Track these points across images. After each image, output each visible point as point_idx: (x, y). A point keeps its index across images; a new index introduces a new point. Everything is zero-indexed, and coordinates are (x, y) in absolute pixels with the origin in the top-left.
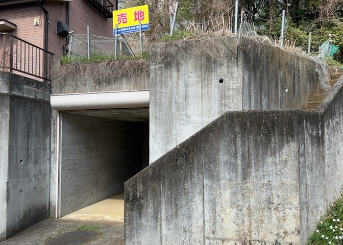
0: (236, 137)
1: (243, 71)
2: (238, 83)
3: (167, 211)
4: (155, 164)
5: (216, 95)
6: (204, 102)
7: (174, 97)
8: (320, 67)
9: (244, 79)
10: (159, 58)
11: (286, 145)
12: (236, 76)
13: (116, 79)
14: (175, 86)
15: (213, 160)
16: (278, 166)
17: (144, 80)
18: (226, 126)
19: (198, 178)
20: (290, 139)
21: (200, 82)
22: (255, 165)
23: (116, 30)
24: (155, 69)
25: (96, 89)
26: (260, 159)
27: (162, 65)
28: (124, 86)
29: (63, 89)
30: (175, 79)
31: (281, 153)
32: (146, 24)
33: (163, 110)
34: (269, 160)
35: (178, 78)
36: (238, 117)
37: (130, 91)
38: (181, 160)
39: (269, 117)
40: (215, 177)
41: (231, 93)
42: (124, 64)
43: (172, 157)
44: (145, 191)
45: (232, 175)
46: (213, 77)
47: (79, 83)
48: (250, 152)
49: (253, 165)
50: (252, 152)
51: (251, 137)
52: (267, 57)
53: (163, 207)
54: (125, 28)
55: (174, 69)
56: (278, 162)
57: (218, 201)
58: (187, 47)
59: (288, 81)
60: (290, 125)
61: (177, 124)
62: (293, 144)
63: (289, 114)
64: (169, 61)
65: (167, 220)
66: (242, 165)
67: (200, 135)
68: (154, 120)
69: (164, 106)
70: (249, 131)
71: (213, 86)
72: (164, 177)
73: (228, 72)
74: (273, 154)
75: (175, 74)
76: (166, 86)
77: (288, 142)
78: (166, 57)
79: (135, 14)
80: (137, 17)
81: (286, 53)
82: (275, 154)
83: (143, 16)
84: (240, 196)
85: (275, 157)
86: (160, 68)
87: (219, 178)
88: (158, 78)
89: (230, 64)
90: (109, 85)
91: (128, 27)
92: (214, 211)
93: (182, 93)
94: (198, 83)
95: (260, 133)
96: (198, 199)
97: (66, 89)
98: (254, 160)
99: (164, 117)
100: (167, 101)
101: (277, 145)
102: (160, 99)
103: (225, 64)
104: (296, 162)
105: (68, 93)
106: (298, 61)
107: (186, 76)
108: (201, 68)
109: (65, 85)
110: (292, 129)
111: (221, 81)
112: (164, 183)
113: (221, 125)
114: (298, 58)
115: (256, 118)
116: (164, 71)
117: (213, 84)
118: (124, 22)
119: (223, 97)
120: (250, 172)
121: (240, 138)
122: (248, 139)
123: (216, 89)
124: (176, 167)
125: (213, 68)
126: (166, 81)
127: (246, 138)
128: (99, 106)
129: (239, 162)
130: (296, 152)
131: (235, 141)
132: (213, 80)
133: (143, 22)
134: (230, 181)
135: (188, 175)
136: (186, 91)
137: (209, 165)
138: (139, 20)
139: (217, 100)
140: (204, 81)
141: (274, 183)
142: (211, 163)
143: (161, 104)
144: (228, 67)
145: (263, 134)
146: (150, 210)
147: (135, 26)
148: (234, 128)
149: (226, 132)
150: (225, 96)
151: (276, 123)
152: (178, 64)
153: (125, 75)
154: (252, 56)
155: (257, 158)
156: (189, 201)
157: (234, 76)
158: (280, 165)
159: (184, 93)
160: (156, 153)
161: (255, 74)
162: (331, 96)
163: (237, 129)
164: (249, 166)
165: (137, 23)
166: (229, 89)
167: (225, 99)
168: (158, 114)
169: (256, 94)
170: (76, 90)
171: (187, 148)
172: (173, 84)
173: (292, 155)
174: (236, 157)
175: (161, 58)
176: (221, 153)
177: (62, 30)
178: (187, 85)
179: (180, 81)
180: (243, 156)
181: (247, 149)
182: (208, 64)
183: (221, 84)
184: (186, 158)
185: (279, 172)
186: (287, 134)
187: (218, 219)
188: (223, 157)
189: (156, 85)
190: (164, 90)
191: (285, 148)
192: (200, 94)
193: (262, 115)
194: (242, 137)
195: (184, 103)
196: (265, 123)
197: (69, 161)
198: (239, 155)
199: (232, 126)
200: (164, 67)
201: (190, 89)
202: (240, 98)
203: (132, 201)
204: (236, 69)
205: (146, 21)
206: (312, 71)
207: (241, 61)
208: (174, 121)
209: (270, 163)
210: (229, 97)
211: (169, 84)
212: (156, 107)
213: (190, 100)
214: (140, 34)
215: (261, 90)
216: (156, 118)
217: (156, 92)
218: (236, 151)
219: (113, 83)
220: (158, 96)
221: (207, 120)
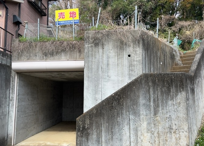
0: (149, 89)
1: (142, 50)
2: (139, 57)
3: (106, 136)
4: (98, 106)
5: (127, 64)
6: (119, 68)
7: (100, 65)
8: (175, 51)
9: (143, 55)
10: (91, 40)
11: (179, 94)
12: (138, 53)
13: (57, 53)
14: (101, 58)
15: (135, 103)
16: (175, 106)
17: (76, 54)
18: (143, 82)
19: (126, 115)
20: (182, 90)
21: (117, 56)
22: (162, 106)
23: (58, 22)
24: (88, 47)
25: (43, 59)
26: (164, 102)
27: (93, 45)
28: (63, 57)
29: (20, 58)
30: (101, 54)
31: (176, 98)
32: (77, 20)
33: (93, 72)
34: (170, 102)
35: (103, 53)
36: (150, 76)
37: (68, 60)
38: (115, 103)
39: (169, 77)
40: (136, 113)
41: (135, 63)
42: (63, 43)
43: (109, 102)
44: (91, 124)
45: (148, 112)
46: (124, 53)
47: (31, 55)
48: (158, 97)
49: (160, 106)
50: (160, 98)
51: (159, 89)
52: (153, 43)
53: (103, 134)
54: (63, 21)
55: (100, 47)
56: (175, 104)
57: (139, 129)
58: (108, 35)
59: (162, 58)
60: (181, 81)
61: (102, 81)
62: (183, 93)
63: (181, 75)
64: (97, 42)
65: (106, 142)
66: (154, 106)
67: (127, 87)
68: (87, 79)
69: (94, 70)
70: (158, 85)
71: (124, 58)
72: (104, 114)
73: (134, 51)
74: (172, 99)
75: (101, 50)
76: (95, 58)
77: (180, 91)
78: (95, 40)
79: (70, 13)
80: (71, 15)
81: (161, 42)
82: (173, 99)
83: (75, 15)
84: (153, 125)
85: (173, 101)
86: (92, 46)
87: (140, 114)
88: (90, 53)
89: (135, 46)
90: (53, 56)
91: (65, 21)
92: (137, 135)
93: (105, 62)
94: (115, 56)
95: (164, 86)
96: (126, 128)
97: (22, 58)
98: (161, 103)
99: (93, 77)
100: (96, 67)
101: (174, 93)
102: (91, 66)
103: (132, 46)
104: (186, 104)
105: (24, 60)
106: (166, 47)
107: (108, 52)
108: (117, 47)
109: (21, 56)
110: (182, 84)
111: (129, 56)
112: (104, 118)
113: (140, 81)
114: (166, 45)
115: (161, 77)
116: (94, 48)
117: (125, 57)
118: (62, 18)
119: (131, 65)
120: (159, 110)
121: (152, 89)
122: (157, 90)
123: (126, 60)
124: (112, 108)
125: (124, 48)
126: (95, 55)
127: (156, 89)
128: (47, 69)
129: (152, 104)
130: (185, 97)
131: (149, 91)
132: (124, 55)
133: (75, 19)
134: (146, 116)
135: (120, 113)
136: (108, 61)
137: (133, 107)
138: (73, 17)
139: (127, 67)
140: (119, 55)
141: (173, 117)
142: (134, 105)
143: (92, 69)
144: (133, 47)
145: (166, 87)
146: (95, 136)
147: (70, 21)
148: (148, 83)
149: (143, 86)
150: (132, 64)
151: (174, 81)
152: (103, 45)
153: (64, 50)
154: (146, 42)
155: (162, 102)
156: (120, 130)
157: (137, 53)
158: (176, 105)
159: (107, 62)
160: (88, 99)
161: (148, 53)
162: (194, 66)
163: (150, 84)
164: (158, 106)
165: (71, 19)
166: (134, 61)
167: (132, 66)
168: (90, 75)
169: (148, 64)
170: (29, 59)
171: (119, 95)
172: (99, 56)
173: (183, 99)
174: (150, 101)
175: (92, 40)
176: (141, 99)
177: (17, 21)
178: (108, 58)
179: (104, 55)
180: (154, 100)
181: (156, 96)
182: (122, 45)
183: (129, 57)
184: (118, 102)
185: (175, 110)
186: (180, 87)
187: (139, 140)
188: (142, 101)
189: (88, 56)
190: (94, 60)
191: (179, 95)
192: (117, 63)
193: (165, 76)
194: (153, 88)
195: (107, 68)
196: (167, 80)
197: (22, 106)
198: (152, 100)
199: (147, 82)
200: (94, 46)
201: (110, 60)
202: (141, 66)
203: (82, 131)
204: (138, 49)
205: (77, 18)
206: (172, 53)
207: (141, 45)
208: (100, 80)
209: (170, 104)
210: (134, 66)
211: (97, 56)
212: (89, 70)
213: (111, 66)
214: (73, 26)
215: (150, 62)
216: (88, 77)
217: (89, 61)
218: (150, 97)
219: (55, 55)
220: (90, 64)
221: (121, 79)
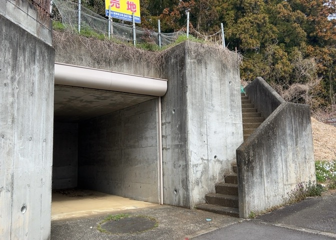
2: (238, 86)
3: (266, 170)
4: (258, 135)
5: (228, 93)
6: (222, 96)
7: (204, 89)
10: (193, 54)
11: (308, 125)
13: (116, 61)
14: (204, 80)
15: (284, 133)
16: (307, 137)
18: (288, 111)
19: (279, 145)
23: (110, 11)
24: (191, 62)
25: (95, 66)
26: (301, 132)
27: (195, 61)
28: (125, 70)
30: (204, 74)
31: (307, 129)
32: (138, 17)
33: (197, 98)
34: (304, 133)
35: (206, 74)
37: (144, 76)
38: (271, 132)
40: (285, 144)
41: (235, 92)
43: (266, 130)
44: (254, 155)
45: (292, 142)
46: (226, 79)
49: (299, 137)
50: (298, 128)
51: (297, 119)
53: (264, 167)
54: (118, 13)
55: (203, 66)
56: (306, 135)
57: (288, 160)
61: (207, 111)
64: (200, 59)
65: (267, 176)
66: (295, 136)
68: (191, 106)
69: (197, 95)
70: (296, 116)
71: (226, 85)
73: (233, 78)
75: (204, 70)
76: (199, 79)
77: (308, 123)
78: (198, 55)
79: (128, 3)
80: (130, 8)
82: (305, 130)
83: (135, 8)
84: (296, 156)
86: (194, 63)
87: (287, 145)
88: (193, 71)
90: (109, 65)
91: (121, 13)
92: (287, 167)
93: (209, 87)
94: (218, 81)
95: (300, 117)
96: (279, 159)
99: (198, 104)
100: (200, 91)
101: (305, 125)
102: (195, 89)
107: (211, 74)
108: (219, 70)
112: (263, 149)
113: (286, 110)
116: (196, 66)
117: (226, 83)
118: (116, 7)
120: (298, 141)
123: (228, 87)
124: (269, 138)
125: (226, 72)
126: (198, 75)
128: (111, 86)
131: (292, 121)
132: (226, 81)
133: (136, 14)
134: (291, 146)
135: (274, 143)
136: (211, 85)
137: (283, 137)
138: (132, 11)
139: (228, 96)
140: (221, 81)
143: (195, 95)
144: (233, 73)
146: (258, 170)
147: (128, 15)
149: (288, 115)
150: (233, 94)
151: (304, 112)
152: (206, 63)
156: (276, 161)
157: (236, 81)
163: (292, 114)
166: (234, 89)
167: (233, 96)
172: (203, 78)
174: (293, 131)
175: (195, 55)
176: (287, 128)
178: (211, 81)
179: (207, 77)
180: (295, 131)
181: (296, 126)
183: (230, 85)
185: (307, 141)
186: (308, 119)
187: (289, 172)
188: (288, 131)
189: (191, 75)
190: (197, 82)
192: (219, 90)
194: (294, 119)
195: (210, 95)
199: (290, 112)
201: (213, 85)
203: (248, 164)
204: (237, 76)
205: (138, 14)
208: (205, 108)
211: (201, 78)
212: (192, 95)
213: (214, 93)
214: (134, 24)
216: (192, 104)
218: (292, 127)
219: (113, 65)
220: (193, 86)
221: (224, 110)
